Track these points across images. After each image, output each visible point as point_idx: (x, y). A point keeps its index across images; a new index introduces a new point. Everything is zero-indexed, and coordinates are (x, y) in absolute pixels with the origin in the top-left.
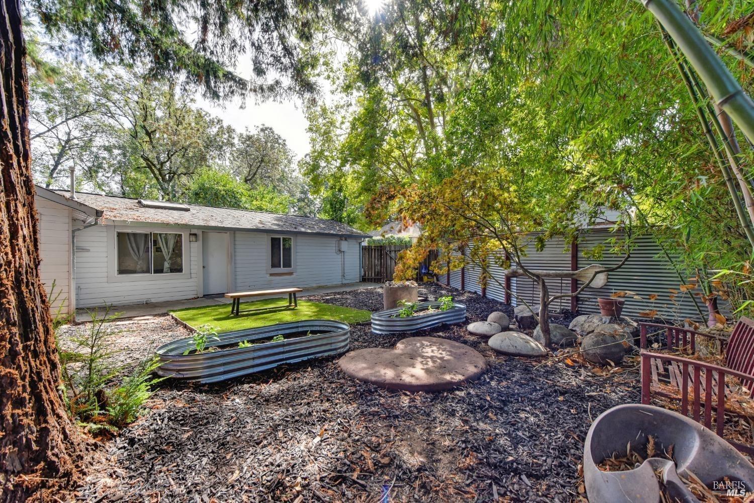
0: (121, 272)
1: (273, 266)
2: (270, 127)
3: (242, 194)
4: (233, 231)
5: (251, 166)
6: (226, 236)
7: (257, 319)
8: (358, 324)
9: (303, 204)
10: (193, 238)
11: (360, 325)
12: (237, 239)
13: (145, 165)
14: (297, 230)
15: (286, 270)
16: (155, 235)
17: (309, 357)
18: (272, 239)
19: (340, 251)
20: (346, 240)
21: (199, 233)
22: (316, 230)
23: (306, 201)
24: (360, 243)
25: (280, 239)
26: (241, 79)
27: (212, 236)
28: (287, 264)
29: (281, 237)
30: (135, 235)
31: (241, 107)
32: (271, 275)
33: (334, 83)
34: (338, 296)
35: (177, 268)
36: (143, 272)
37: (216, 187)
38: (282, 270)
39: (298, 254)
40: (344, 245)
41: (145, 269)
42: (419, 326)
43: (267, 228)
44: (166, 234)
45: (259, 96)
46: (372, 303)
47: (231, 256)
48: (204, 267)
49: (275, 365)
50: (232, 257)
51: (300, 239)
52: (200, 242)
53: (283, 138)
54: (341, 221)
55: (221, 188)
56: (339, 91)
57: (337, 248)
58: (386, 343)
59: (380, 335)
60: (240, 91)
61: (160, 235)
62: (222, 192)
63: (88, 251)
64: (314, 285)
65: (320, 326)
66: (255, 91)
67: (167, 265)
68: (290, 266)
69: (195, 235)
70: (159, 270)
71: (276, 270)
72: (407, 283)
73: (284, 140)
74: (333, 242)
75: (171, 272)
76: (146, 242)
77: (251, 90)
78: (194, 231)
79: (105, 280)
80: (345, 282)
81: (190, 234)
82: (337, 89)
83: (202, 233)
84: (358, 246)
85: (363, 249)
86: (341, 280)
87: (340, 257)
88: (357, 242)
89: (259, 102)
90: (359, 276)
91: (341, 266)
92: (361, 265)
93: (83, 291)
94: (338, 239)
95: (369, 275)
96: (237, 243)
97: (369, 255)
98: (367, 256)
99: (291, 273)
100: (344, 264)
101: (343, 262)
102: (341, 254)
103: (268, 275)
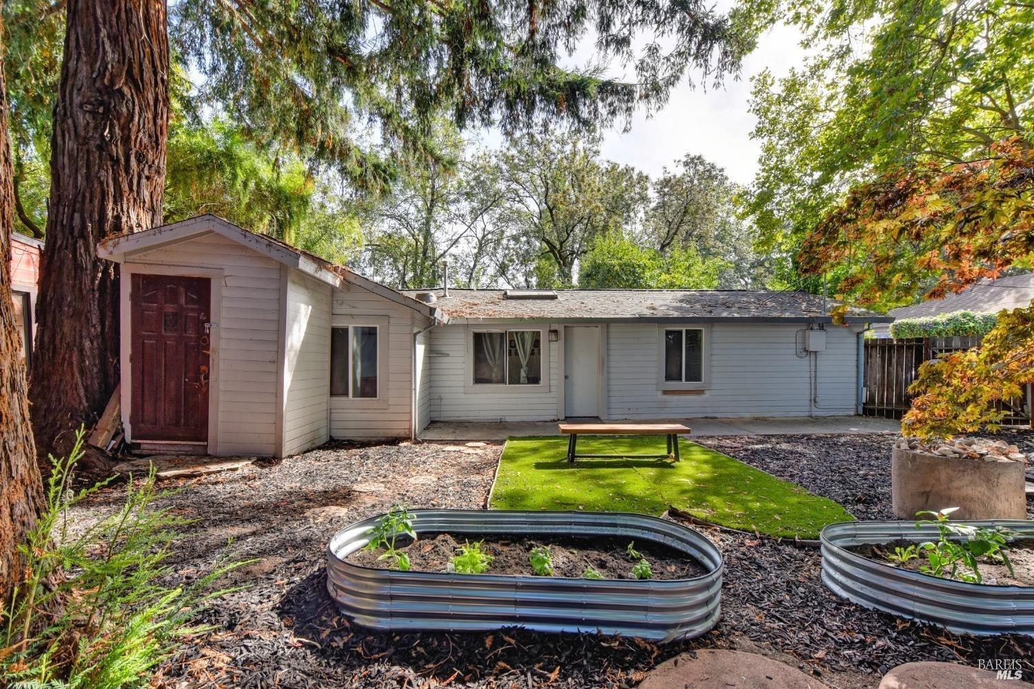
0: (478, 380)
1: (669, 377)
2: (698, 155)
3: (644, 267)
4: (607, 323)
5: (670, 223)
6: (597, 331)
7: (585, 478)
8: (789, 541)
9: (762, 270)
10: (553, 337)
11: (793, 544)
12: (612, 335)
13: (548, 249)
14: (712, 315)
15: (692, 385)
16: (511, 333)
17: (583, 630)
18: (668, 333)
19: (806, 350)
20: (821, 328)
21: (561, 328)
22: (754, 312)
23: (767, 265)
24: (858, 335)
25: (680, 332)
26: (625, 87)
27: (578, 331)
28: (694, 375)
29: (684, 329)
30: (491, 335)
31: (625, 130)
32: (665, 392)
33: (809, 24)
34: (784, 446)
35: (534, 379)
36: (498, 382)
37: (608, 261)
38: (684, 384)
39: (714, 358)
40: (817, 340)
41: (499, 378)
42: (1009, 621)
43: (659, 314)
44: (523, 333)
45: (653, 101)
46: (865, 477)
47: (603, 360)
48: (566, 377)
49: (497, 625)
50: (604, 364)
51: (719, 333)
52: (562, 341)
53: (719, 166)
54: (815, 292)
55: (614, 262)
56: (821, 35)
57: (800, 346)
58: (851, 645)
59: (842, 602)
60: (624, 106)
61: (517, 333)
62: (617, 268)
63: (448, 355)
64: (747, 415)
65: (666, 534)
66: (647, 96)
67: (523, 374)
68: (699, 379)
69: (555, 332)
70: (515, 380)
71: (673, 385)
72: (982, 447)
73: (722, 170)
74: (791, 332)
75: (529, 383)
76: (502, 343)
77: (641, 97)
78: (554, 327)
79: (462, 390)
80: (817, 413)
81: (550, 331)
82: (816, 34)
83: (566, 328)
84: (854, 340)
85: (866, 346)
86: (807, 409)
87: (805, 362)
88: (851, 331)
89: (653, 112)
90: (853, 402)
91: (808, 380)
92: (862, 380)
93: (444, 402)
94: (803, 328)
95: (882, 403)
96: (612, 341)
97: (883, 359)
98: (879, 360)
99: (700, 392)
100: (815, 377)
101: (813, 374)
102: (808, 358)
103: (660, 393)
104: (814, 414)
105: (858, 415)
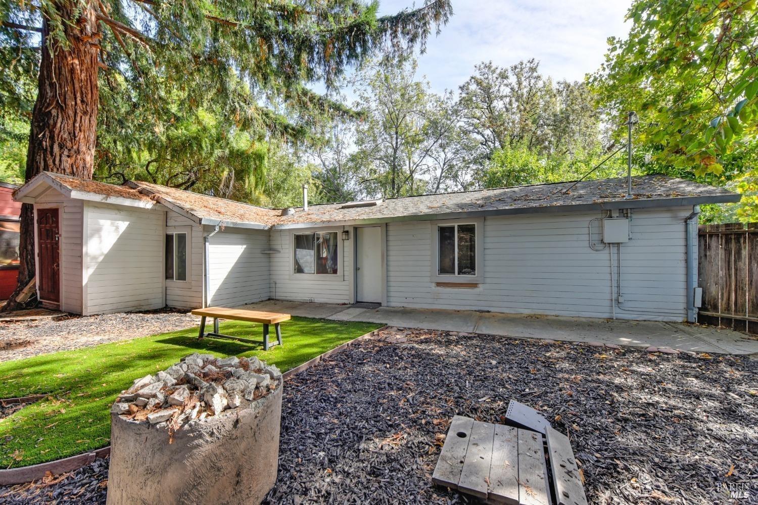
1: (443, 270)
4: (385, 223)
6: (380, 230)
10: (346, 237)
12: (390, 233)
15: (466, 278)
18: (441, 229)
19: (603, 242)
20: (625, 215)
24: (687, 221)
25: (452, 228)
27: (367, 231)
28: (468, 265)
29: (456, 224)
32: (439, 284)
35: (333, 269)
38: (456, 278)
39: (487, 252)
48: (357, 269)
51: (493, 225)
52: (351, 240)
57: (596, 237)
63: (279, 252)
68: (472, 272)
69: (347, 232)
71: (448, 278)
74: (584, 223)
75: (330, 273)
76: (313, 242)
78: (346, 228)
79: (288, 277)
80: (618, 314)
81: (344, 232)
84: (681, 227)
85: (702, 235)
86: (607, 309)
87: (604, 256)
88: (675, 217)
89: (442, 27)
90: (682, 306)
91: (608, 277)
92: (695, 278)
93: (278, 285)
94: (599, 216)
95: (728, 309)
96: (391, 238)
97: (728, 252)
98: (721, 253)
99: (474, 285)
100: (619, 274)
101: (615, 270)
102: (607, 251)
103: (434, 285)
104: (615, 316)
105: (688, 323)
